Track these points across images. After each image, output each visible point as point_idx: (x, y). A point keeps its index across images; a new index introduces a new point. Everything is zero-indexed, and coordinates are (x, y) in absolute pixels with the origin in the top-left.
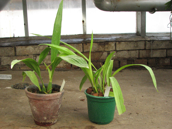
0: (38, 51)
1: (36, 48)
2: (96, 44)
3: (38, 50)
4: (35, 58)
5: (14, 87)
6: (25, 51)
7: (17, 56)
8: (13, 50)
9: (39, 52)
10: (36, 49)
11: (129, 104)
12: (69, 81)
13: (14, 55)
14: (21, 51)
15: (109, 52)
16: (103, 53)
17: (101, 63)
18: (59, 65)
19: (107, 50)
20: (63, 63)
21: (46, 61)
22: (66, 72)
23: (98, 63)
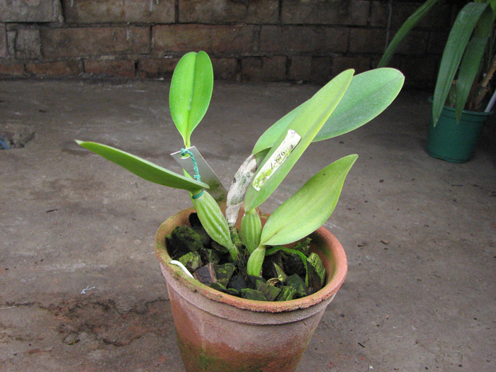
0: (24, 12)
3: (21, 7)
4: (11, 35)
9: (27, 15)
11: (350, 206)
12: (137, 118)
15: (258, 27)
16: (240, 28)
17: (233, 62)
18: (95, 64)
19: (255, 22)
20: (111, 58)
21: (52, 49)
22: (120, 86)
23: (224, 61)
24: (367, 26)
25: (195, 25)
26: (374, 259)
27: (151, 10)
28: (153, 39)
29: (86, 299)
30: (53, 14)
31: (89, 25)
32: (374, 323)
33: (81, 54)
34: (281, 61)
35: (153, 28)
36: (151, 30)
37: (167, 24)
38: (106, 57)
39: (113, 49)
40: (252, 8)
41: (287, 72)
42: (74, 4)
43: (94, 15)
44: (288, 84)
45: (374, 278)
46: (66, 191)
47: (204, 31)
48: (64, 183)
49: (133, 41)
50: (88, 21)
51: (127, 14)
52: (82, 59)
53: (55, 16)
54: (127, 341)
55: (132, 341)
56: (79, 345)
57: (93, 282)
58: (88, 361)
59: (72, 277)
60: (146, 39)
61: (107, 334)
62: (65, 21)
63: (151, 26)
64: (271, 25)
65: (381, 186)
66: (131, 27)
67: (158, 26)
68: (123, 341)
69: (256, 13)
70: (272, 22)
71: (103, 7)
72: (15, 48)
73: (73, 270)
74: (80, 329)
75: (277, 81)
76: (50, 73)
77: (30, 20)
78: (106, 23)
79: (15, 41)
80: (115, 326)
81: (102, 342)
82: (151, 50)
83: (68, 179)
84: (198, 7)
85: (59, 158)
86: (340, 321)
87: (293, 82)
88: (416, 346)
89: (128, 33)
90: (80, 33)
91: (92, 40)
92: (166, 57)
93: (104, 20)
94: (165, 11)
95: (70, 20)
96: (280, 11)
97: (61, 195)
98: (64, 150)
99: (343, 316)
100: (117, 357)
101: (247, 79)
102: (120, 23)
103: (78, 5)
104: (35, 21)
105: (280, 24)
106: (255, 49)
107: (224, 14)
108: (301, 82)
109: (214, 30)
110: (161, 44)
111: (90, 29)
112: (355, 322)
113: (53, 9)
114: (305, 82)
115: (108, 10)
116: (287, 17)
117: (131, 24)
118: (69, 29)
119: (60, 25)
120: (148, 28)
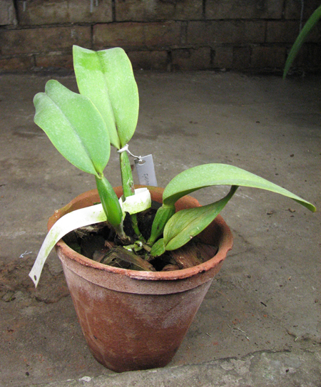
15: (185, 23)
16: (169, 25)
17: (164, 54)
18: (44, 60)
19: (182, 19)
20: (59, 53)
21: (7, 48)
22: (66, 77)
23: (156, 54)
24: (282, 19)
25: (130, 23)
26: (281, 226)
27: (91, 12)
28: (94, 36)
29: (23, 262)
30: (8, 19)
31: (39, 26)
32: (277, 284)
33: (32, 51)
34: (206, 51)
35: (94, 27)
36: (92, 28)
37: (106, 23)
38: (54, 53)
39: (59, 46)
40: (179, 7)
41: (211, 62)
42: (26, 10)
43: (43, 18)
44: (213, 72)
45: (279, 243)
46: (13, 169)
47: (138, 28)
48: (13, 162)
49: (77, 38)
50: (38, 23)
51: (72, 16)
52: (34, 56)
53: (10, 20)
54: (56, 300)
55: (60, 299)
56: (15, 302)
57: (31, 248)
58: (21, 316)
59: (13, 243)
60: (88, 36)
61: (38, 293)
62: (18, 23)
63: (92, 26)
64: (196, 21)
65: (291, 160)
66: (75, 26)
67: (98, 25)
68: (53, 299)
69: (182, 10)
70: (198, 18)
71: (51, 11)
73: (15, 237)
74: (16, 288)
75: (203, 69)
76: (6, 67)
78: (53, 24)
80: (47, 286)
81: (34, 299)
82: (93, 45)
83: (16, 159)
84: (132, 8)
85: (10, 140)
86: (246, 282)
87: (217, 70)
88: (315, 305)
89: (72, 32)
90: (31, 34)
91: (42, 39)
93: (52, 22)
94: (104, 12)
95: (23, 23)
96: (204, 9)
97: (9, 172)
98: (15, 134)
99: (249, 277)
100: (47, 313)
101: (177, 68)
102: (65, 23)
103: (30, 10)
105: (204, 20)
106: (183, 42)
107: (155, 12)
108: (224, 70)
109: (147, 27)
110: (101, 40)
111: (40, 30)
112: (260, 282)
113: (8, 14)
114: (228, 70)
115: (55, 13)
116: (210, 13)
117: (75, 24)
118: (23, 30)
119: (15, 27)
120: (89, 28)
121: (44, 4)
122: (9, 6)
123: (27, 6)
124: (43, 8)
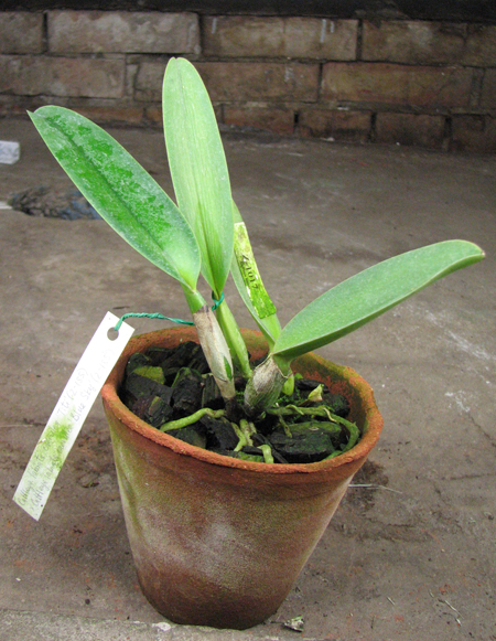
0: (150, 40)
1: (141, 22)
2: (426, 29)
3: (147, 33)
4: (132, 69)
5: (25, 200)
6: (90, 34)
7: (52, 55)
8: (37, 28)
9: (154, 44)
10: (142, 29)
13: (40, 51)
14: (70, 33)
15: (480, 72)
16: (452, 72)
17: (439, 121)
18: (238, 114)
19: (475, 64)
20: (262, 105)
22: (269, 146)
23: (424, 119)
25: (384, 65)
27: (322, 41)
28: (323, 82)
30: (187, 43)
31: (235, 59)
35: (325, 67)
36: (321, 68)
37: (344, 62)
38: (254, 104)
39: (264, 94)
40: (472, 43)
42: (217, 30)
43: (242, 46)
47: (398, 74)
49: (294, 84)
50: (233, 54)
51: (289, 46)
52: (221, 106)
53: (189, 46)
60: (312, 81)
62: (202, 52)
63: (321, 65)
66: (293, 64)
67: (330, 64)
69: (478, 50)
71: (256, 36)
72: (134, 87)
77: (157, 50)
78: (259, 57)
79: (135, 77)
82: (319, 96)
84: (391, 39)
89: (287, 72)
90: (221, 70)
91: (237, 79)
92: (340, 109)
93: (256, 53)
94: (343, 42)
95: (210, 52)
101: (459, 147)
102: (277, 57)
103: (222, 31)
104: (163, 51)
106: (474, 103)
107: (429, 50)
109: (413, 73)
110: (334, 89)
111: (235, 65)
113: (188, 36)
115: (262, 40)
117: (293, 59)
118: (207, 63)
119: (197, 58)
120: (316, 67)
121: (247, 24)
122: (190, 25)
123: (218, 25)
124: (244, 30)
